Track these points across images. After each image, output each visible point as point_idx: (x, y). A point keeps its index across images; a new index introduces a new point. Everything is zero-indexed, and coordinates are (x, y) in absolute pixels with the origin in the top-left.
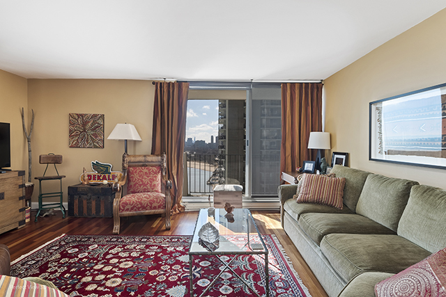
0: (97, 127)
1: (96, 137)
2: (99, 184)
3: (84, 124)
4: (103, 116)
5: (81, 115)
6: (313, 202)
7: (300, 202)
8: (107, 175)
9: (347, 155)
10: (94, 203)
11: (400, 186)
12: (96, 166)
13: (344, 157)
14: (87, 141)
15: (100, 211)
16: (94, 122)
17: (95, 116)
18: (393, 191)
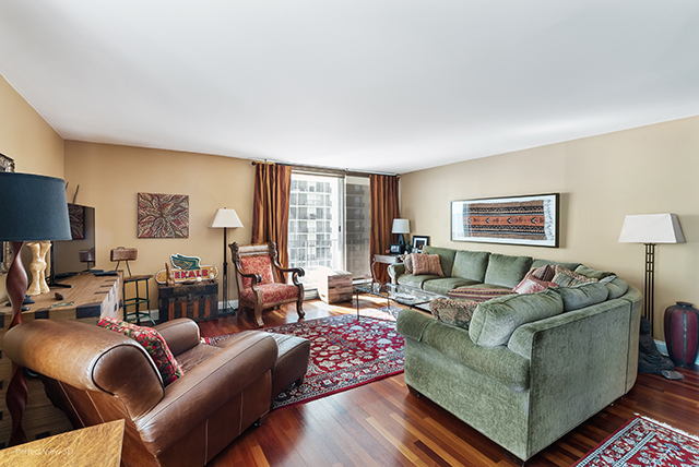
0: (180, 211)
1: (179, 223)
2: (193, 283)
3: (162, 207)
4: (187, 197)
5: (156, 195)
6: (425, 274)
7: (416, 275)
8: (195, 271)
9: (428, 238)
10: (196, 304)
11: (483, 256)
12: (179, 261)
13: (425, 240)
14: (165, 229)
15: (204, 313)
16: (176, 206)
17: (176, 197)
18: (479, 259)
